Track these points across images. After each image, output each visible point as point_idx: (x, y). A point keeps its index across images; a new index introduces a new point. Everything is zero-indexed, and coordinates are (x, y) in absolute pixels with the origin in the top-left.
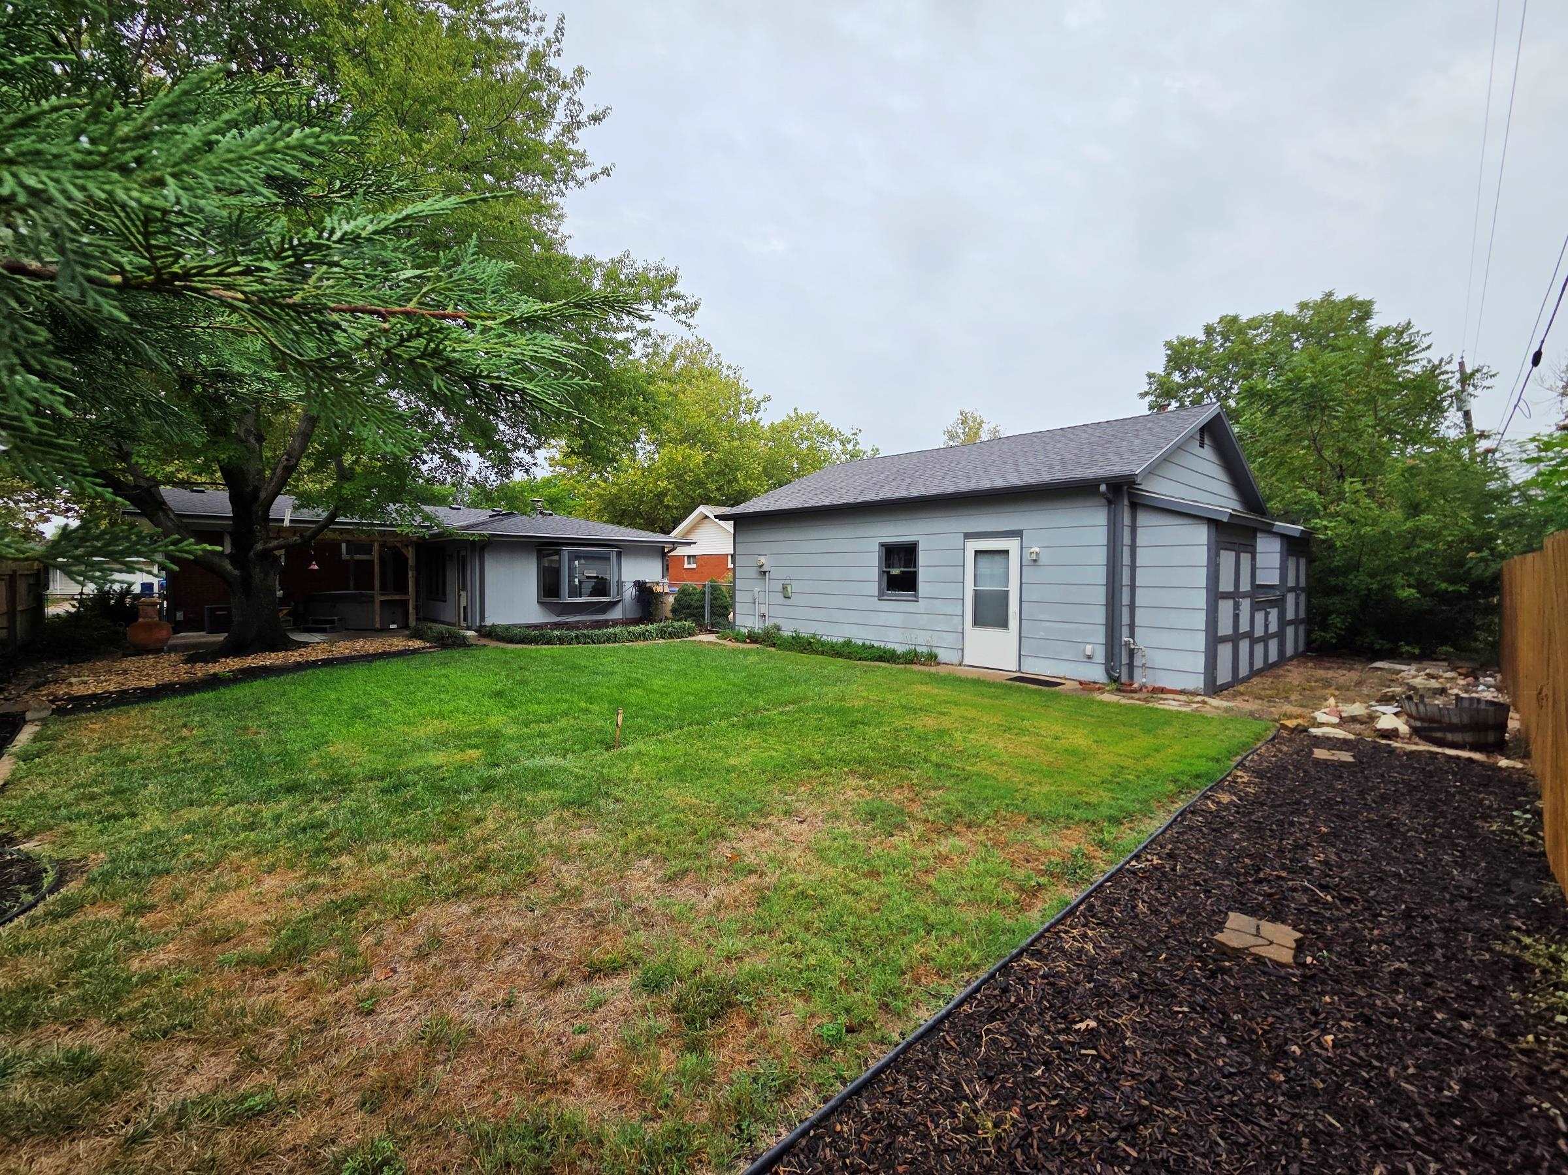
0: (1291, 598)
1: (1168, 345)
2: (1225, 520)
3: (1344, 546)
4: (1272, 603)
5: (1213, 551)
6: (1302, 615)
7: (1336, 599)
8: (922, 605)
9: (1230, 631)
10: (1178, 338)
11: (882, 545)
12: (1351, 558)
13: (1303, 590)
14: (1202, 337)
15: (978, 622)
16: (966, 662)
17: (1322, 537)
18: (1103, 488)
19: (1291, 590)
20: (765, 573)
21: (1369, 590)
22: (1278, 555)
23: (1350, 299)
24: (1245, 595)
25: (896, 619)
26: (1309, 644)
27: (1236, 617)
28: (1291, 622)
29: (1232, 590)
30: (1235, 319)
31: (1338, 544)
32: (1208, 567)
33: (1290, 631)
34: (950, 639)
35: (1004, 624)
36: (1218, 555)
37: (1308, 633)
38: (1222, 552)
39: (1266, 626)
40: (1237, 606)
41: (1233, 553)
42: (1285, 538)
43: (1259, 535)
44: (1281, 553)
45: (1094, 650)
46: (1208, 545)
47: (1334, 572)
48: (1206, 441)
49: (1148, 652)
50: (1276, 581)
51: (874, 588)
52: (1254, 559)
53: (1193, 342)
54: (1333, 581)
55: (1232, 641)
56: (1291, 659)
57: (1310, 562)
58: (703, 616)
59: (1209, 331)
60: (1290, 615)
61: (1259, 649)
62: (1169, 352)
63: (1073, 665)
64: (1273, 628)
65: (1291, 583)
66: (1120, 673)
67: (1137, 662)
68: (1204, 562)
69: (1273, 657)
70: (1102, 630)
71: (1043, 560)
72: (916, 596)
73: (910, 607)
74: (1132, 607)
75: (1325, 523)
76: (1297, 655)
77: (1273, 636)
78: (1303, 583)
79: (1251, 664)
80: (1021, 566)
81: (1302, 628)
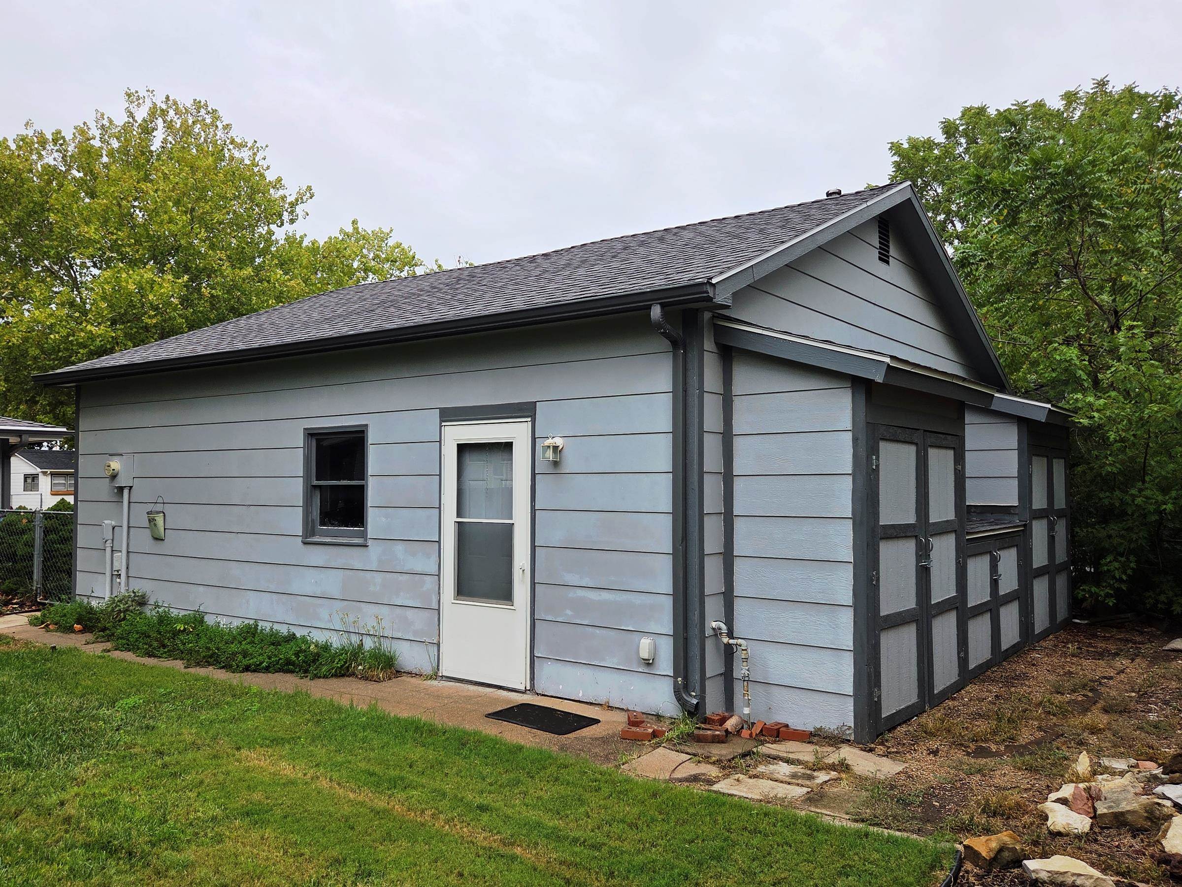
0: (1039, 530)
1: (895, 148)
2: (879, 379)
3: (1122, 440)
4: (1004, 541)
5: (862, 442)
6: (1061, 556)
7: (1114, 528)
8: (375, 550)
9: (910, 603)
10: (909, 139)
11: (311, 434)
12: (1132, 459)
13: (1060, 514)
14: (940, 138)
15: (463, 590)
16: (445, 671)
17: (1085, 422)
18: (656, 312)
19: (1039, 515)
20: (121, 489)
21: (1161, 513)
22: (1015, 455)
23: (1130, 91)
24: (942, 529)
25: (331, 582)
26: (1076, 605)
27: (923, 574)
28: (1041, 572)
29: (911, 519)
30: (982, 111)
31: (1112, 436)
32: (854, 475)
33: (1040, 588)
34: (419, 620)
35: (505, 595)
36: (874, 451)
37: (1074, 584)
38: (883, 445)
39: (995, 583)
40: (923, 552)
41: (912, 449)
42: (1025, 424)
43: (969, 418)
44: (1020, 450)
45: (655, 649)
46: (854, 431)
47: (1108, 482)
48: (893, 252)
49: (753, 649)
50: (1013, 501)
51: (295, 521)
52: (960, 459)
53: (929, 144)
54: (1105, 497)
55: (917, 621)
56: (1044, 635)
57: (1070, 467)
58: (30, 575)
59: (949, 129)
60: (1040, 558)
61: (980, 629)
62: (896, 158)
63: (620, 678)
64: (1009, 582)
65: (1039, 502)
66: (702, 697)
67: (740, 670)
68: (848, 467)
69: (1010, 635)
70: (668, 603)
71: (570, 463)
72: (364, 535)
73: (352, 557)
74: (728, 557)
75: (1090, 399)
76: (1055, 627)
77: (1009, 599)
78: (1060, 502)
79: (963, 661)
80: (534, 475)
81: (1061, 582)
